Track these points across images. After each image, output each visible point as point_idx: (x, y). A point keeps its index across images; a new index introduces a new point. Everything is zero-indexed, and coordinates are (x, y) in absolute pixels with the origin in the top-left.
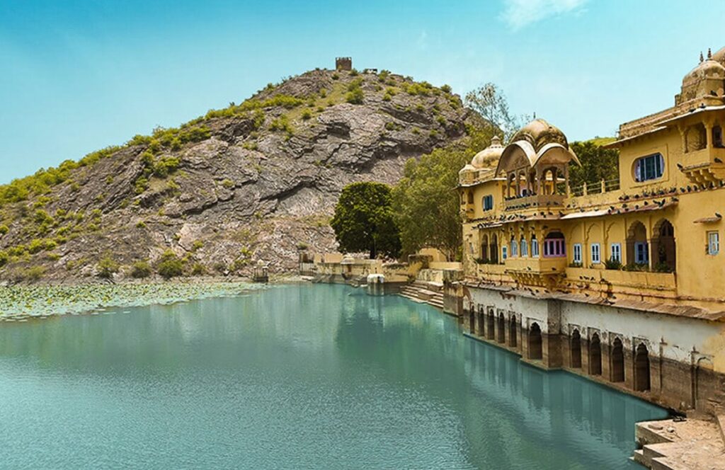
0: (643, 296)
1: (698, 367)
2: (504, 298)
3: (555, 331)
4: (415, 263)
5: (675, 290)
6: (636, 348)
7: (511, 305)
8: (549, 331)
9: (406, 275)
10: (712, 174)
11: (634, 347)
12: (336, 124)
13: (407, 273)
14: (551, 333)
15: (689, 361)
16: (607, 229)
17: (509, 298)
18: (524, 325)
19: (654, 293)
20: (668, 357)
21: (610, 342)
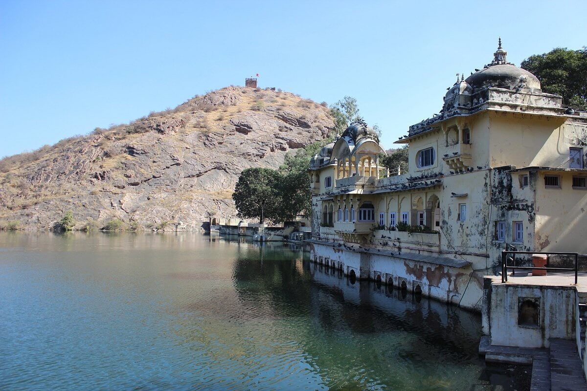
0: (419, 251)
1: (452, 302)
2: (335, 252)
3: (365, 276)
4: (289, 227)
5: (439, 246)
6: (415, 288)
7: (340, 257)
8: (360, 276)
9: (281, 236)
10: (462, 162)
11: (413, 288)
12: (243, 125)
13: (282, 234)
14: (362, 277)
15: (445, 297)
16: (400, 202)
17: (339, 252)
18: (346, 271)
19: (426, 248)
20: (434, 295)
21: (399, 284)
